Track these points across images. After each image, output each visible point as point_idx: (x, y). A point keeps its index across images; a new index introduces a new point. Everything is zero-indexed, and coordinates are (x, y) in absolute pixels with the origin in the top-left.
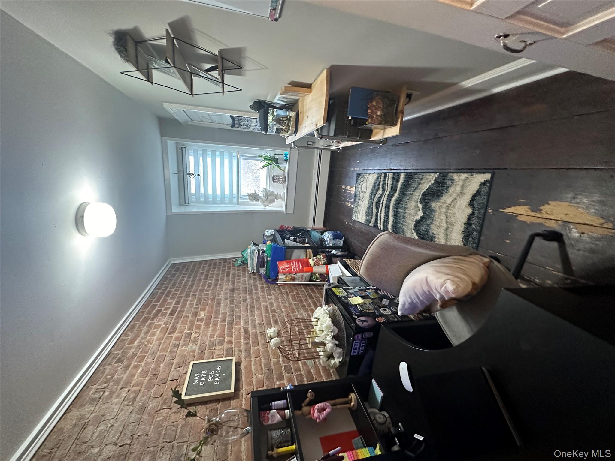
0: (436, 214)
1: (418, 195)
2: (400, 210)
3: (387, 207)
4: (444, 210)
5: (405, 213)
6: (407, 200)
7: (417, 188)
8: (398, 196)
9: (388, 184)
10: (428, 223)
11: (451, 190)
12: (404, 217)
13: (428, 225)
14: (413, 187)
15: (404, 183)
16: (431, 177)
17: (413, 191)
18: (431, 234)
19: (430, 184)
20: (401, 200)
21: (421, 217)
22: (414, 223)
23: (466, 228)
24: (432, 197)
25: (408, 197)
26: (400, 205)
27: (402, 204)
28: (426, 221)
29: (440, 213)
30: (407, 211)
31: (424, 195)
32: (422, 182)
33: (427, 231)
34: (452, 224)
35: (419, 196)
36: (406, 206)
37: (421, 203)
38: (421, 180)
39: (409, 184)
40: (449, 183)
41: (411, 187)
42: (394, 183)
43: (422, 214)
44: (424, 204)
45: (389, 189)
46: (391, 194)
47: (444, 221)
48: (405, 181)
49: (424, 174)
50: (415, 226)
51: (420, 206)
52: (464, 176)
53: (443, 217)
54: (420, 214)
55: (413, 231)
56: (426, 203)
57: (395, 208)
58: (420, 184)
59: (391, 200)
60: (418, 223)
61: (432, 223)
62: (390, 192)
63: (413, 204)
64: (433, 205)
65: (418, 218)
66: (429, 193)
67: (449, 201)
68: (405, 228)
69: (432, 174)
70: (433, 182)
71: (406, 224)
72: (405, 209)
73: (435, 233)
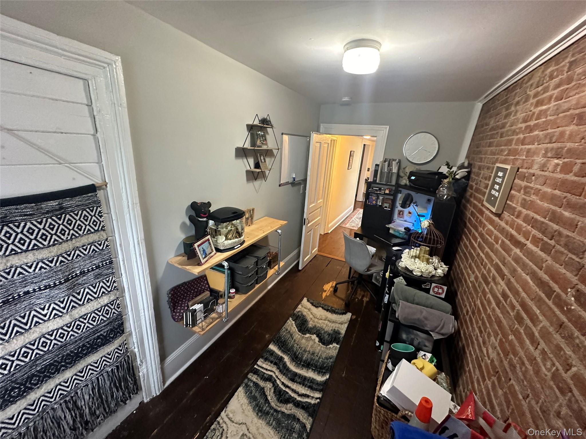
0: (318, 325)
1: (297, 335)
2: (304, 358)
3: (294, 377)
4: (316, 320)
5: (309, 351)
6: (298, 346)
7: (291, 335)
8: (289, 356)
9: (267, 370)
10: (323, 332)
11: (305, 313)
12: (313, 354)
13: (325, 332)
14: (289, 338)
15: (279, 346)
16: (290, 322)
17: (293, 339)
18: (332, 332)
19: (294, 325)
20: (295, 354)
21: (317, 337)
22: (321, 344)
23: (330, 312)
24: (304, 324)
25: (295, 345)
26: (300, 356)
27: (299, 353)
28: (321, 334)
29: (318, 323)
30: (308, 350)
31: (299, 331)
32: (289, 329)
33: (329, 334)
34: (327, 318)
35: (299, 334)
36: (303, 349)
37: (305, 334)
38: (287, 330)
39: (284, 341)
40: (300, 313)
41: (288, 340)
42: (272, 359)
43: (315, 336)
44: (307, 332)
45: (274, 369)
46: (281, 366)
47: (324, 321)
48: (278, 345)
49: (284, 326)
50: (324, 344)
51: (308, 335)
52: (300, 306)
53: (321, 321)
54: (314, 337)
55: (328, 347)
56: (307, 330)
57: (300, 364)
58: (289, 332)
59: (288, 369)
60: (321, 340)
61: (324, 329)
62: (278, 368)
63: (304, 341)
64: (310, 326)
65: (317, 340)
66: (301, 327)
67: (311, 316)
68: (324, 356)
69: (288, 321)
70: (294, 322)
71: (320, 353)
72: (305, 351)
73: (331, 329)
